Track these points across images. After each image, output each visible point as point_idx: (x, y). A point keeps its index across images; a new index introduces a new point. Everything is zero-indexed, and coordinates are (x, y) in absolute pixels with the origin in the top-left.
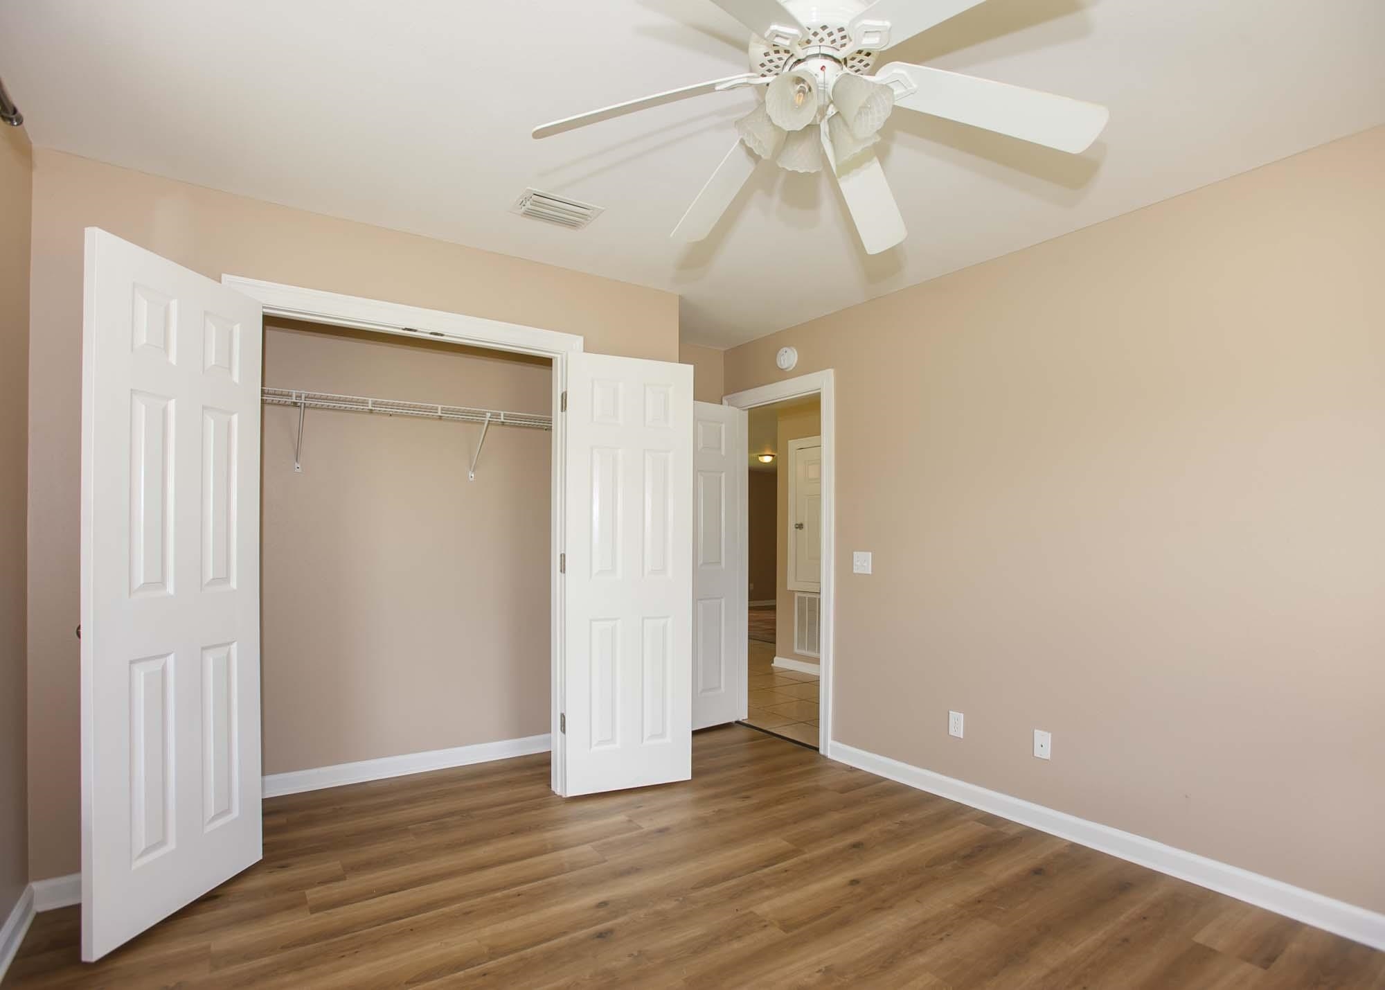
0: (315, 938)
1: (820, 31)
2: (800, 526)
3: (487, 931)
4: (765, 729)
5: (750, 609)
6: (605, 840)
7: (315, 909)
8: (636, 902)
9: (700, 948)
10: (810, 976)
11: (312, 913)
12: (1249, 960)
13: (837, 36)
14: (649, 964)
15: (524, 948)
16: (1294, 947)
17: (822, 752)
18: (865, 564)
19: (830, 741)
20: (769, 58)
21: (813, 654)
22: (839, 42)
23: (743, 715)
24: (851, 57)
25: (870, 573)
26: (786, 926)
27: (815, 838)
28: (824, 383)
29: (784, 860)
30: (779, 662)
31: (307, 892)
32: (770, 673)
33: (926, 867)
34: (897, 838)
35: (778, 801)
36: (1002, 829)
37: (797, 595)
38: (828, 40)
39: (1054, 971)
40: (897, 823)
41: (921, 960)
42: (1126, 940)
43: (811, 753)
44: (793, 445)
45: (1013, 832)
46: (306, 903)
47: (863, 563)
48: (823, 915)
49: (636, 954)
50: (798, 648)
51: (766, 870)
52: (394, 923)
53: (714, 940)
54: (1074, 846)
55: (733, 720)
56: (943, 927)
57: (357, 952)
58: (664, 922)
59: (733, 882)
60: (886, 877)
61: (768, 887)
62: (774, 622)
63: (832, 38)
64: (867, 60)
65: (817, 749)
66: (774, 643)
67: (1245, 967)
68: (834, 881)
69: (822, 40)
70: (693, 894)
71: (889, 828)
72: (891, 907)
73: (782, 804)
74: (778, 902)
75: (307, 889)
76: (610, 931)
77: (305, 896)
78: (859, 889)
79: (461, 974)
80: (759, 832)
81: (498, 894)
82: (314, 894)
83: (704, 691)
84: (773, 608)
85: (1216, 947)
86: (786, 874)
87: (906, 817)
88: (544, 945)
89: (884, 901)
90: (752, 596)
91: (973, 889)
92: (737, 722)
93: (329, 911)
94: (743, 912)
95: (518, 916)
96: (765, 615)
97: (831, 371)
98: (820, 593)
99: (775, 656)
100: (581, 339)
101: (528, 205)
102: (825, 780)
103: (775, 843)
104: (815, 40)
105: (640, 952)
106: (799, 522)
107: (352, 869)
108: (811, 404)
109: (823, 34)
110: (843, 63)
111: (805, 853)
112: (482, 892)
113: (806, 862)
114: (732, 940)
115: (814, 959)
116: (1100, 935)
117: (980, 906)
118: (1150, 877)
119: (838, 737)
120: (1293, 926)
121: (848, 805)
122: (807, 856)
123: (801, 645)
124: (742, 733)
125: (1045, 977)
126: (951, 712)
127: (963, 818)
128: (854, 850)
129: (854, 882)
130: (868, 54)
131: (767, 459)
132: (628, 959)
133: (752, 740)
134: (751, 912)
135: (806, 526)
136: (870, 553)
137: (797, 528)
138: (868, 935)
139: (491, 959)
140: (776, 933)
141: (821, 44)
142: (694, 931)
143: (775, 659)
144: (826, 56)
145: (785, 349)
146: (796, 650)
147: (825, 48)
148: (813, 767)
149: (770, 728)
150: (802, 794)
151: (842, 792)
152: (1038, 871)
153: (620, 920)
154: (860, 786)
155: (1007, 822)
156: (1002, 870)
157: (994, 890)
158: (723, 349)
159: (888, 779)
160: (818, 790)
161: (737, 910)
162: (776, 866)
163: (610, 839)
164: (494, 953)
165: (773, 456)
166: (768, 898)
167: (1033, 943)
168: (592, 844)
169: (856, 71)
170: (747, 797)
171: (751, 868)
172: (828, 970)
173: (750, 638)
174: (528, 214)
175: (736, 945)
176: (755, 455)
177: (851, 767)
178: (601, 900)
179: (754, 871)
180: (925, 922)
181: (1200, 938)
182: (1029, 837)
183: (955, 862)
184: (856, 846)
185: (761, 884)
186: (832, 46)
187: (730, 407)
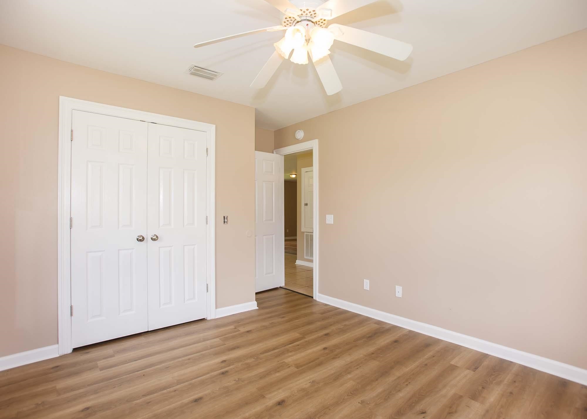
0: (103, 380)
1: (306, 11)
2: (306, 205)
3: (176, 374)
4: (291, 290)
5: (285, 240)
6: (225, 336)
7: (101, 369)
8: (238, 360)
9: (262, 376)
10: (306, 385)
11: (100, 371)
12: (469, 369)
13: (312, 13)
14: (243, 383)
15: (192, 379)
16: (486, 363)
17: (314, 298)
18: (331, 220)
19: (317, 294)
20: (287, 20)
21: (311, 258)
22: (313, 15)
23: (283, 284)
24: (318, 21)
25: (333, 223)
26: (297, 366)
27: (311, 332)
28: (314, 145)
29: (297, 341)
30: (298, 262)
31: (98, 362)
32: (295, 267)
33: (354, 341)
34: (343, 331)
35: (297, 318)
36: (383, 326)
37: (305, 233)
38: (309, 15)
39: (399, 377)
40: (343, 325)
41: (349, 376)
42: (426, 365)
43: (310, 299)
44: (303, 170)
45: (388, 327)
46: (98, 367)
47: (330, 219)
48: (312, 361)
49: (237, 379)
50: (306, 256)
51: (290, 345)
52: (136, 373)
53: (268, 373)
54: (410, 331)
55: (278, 286)
56: (358, 364)
57: (121, 385)
58: (249, 367)
59: (276, 351)
60: (336, 346)
61: (291, 352)
62: (296, 246)
63: (311, 14)
64: (324, 22)
65: (312, 297)
66: (296, 254)
67: (467, 371)
68: (317, 348)
69: (307, 14)
70: (261, 356)
71: (340, 327)
72: (339, 357)
73: (297, 319)
74: (295, 357)
75: (98, 361)
76: (227, 372)
77: (97, 364)
78: (327, 351)
79: (165, 391)
80: (287, 331)
81: (180, 359)
82: (101, 363)
83: (266, 274)
84: (296, 240)
85: (458, 366)
86: (298, 346)
87: (347, 323)
88: (200, 378)
89: (337, 355)
90: (286, 235)
91: (371, 349)
92: (280, 287)
93: (108, 370)
94: (280, 362)
95: (189, 367)
96: (293, 243)
97: (317, 140)
98: (313, 232)
99: (297, 259)
100: (215, 126)
101: (192, 71)
102: (315, 309)
103: (295, 335)
104: (304, 14)
105: (238, 379)
106: (306, 203)
107: (118, 352)
108: (309, 154)
109: (307, 12)
110: (315, 23)
111: (306, 338)
112: (174, 359)
113: (306, 341)
114: (276, 373)
115: (308, 378)
116: (417, 363)
117: (373, 355)
118: (437, 341)
119: (320, 292)
120: (486, 356)
121: (323, 319)
122: (306, 339)
123: (307, 255)
124: (282, 292)
125: (395, 380)
126: (364, 280)
127: (369, 322)
128: (326, 336)
129: (325, 349)
130: (325, 20)
131: (294, 176)
132: (234, 382)
133: (286, 294)
134: (284, 362)
135: (309, 204)
136: (333, 215)
137: (305, 205)
138: (329, 368)
139: (178, 385)
140: (293, 369)
141: (307, 16)
142: (261, 370)
143: (297, 261)
144: (309, 20)
145: (299, 131)
146: (305, 257)
147: (308, 17)
148: (310, 304)
149: (294, 289)
150: (306, 315)
151: (322, 314)
152: (396, 341)
153: (231, 367)
154: (329, 311)
155: (386, 323)
156: (383, 341)
157: (379, 349)
158: (274, 130)
159: (340, 308)
160: (312, 313)
161: (278, 361)
162: (294, 344)
163: (227, 336)
164: (179, 382)
165: (296, 175)
166: (291, 356)
167: (392, 368)
168: (219, 338)
169: (321, 26)
170: (283, 317)
171: (284, 345)
172: (313, 382)
173: (285, 252)
174: (192, 74)
175: (278, 374)
176: (288, 174)
177: (326, 304)
178: (224, 360)
179: (285, 346)
180: (352, 362)
181: (453, 363)
182: (394, 328)
183: (365, 339)
184: (327, 335)
185: (288, 351)
186: (311, 16)
187: (276, 154)
